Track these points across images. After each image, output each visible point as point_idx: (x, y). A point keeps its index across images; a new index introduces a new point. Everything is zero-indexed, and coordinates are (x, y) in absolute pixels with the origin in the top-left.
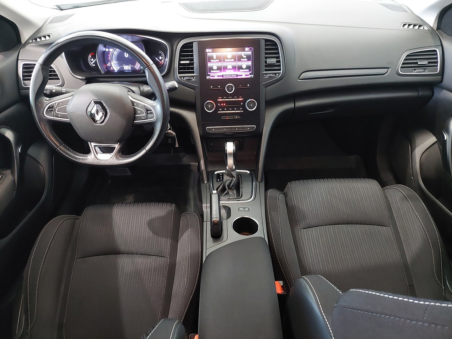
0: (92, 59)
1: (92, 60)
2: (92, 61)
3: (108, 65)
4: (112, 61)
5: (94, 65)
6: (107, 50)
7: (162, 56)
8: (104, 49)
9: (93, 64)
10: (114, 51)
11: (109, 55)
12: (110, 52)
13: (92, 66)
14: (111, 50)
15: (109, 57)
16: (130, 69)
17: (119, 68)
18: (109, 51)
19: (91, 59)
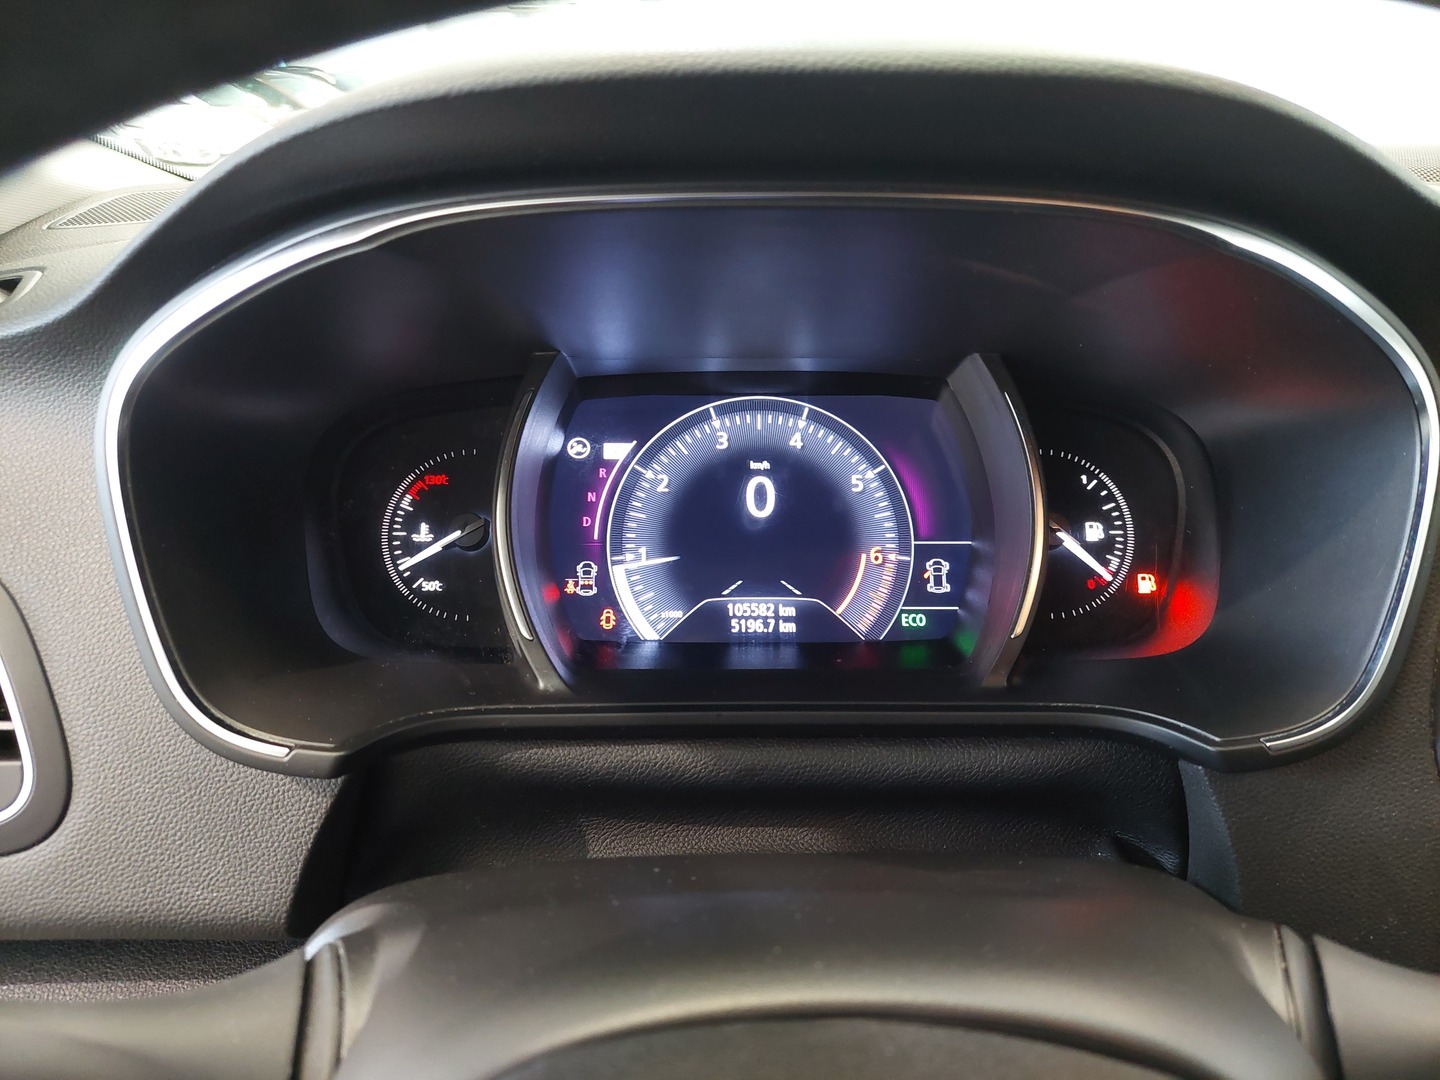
0: (424, 527)
1: (424, 533)
2: (421, 547)
3: (570, 588)
4: (618, 549)
5: (432, 586)
6: (579, 449)
7: (1107, 521)
8: (554, 442)
9: (427, 569)
10: (645, 462)
11: (591, 497)
12: (610, 465)
13: (418, 592)
14: (616, 451)
15: (590, 510)
16: (789, 628)
17: (678, 615)
18: (597, 461)
19: (411, 524)
